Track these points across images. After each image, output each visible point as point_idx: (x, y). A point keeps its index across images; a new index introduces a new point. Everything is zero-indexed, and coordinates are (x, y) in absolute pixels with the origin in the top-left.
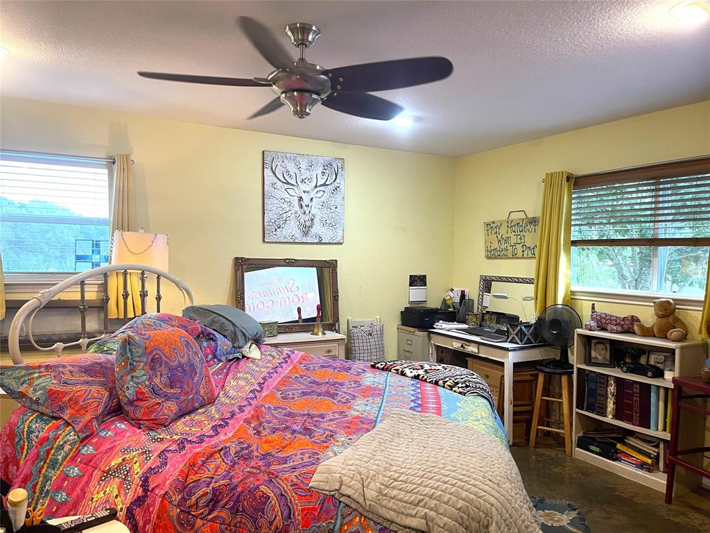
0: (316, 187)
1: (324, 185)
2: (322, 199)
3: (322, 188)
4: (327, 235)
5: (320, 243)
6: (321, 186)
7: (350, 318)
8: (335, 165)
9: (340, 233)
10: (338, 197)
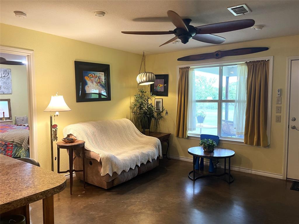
0: (1, 77)
1: (4, 77)
2: (4, 81)
3: (3, 78)
4: (6, 91)
5: (4, 94)
6: (3, 77)
7: (16, 116)
8: (8, 71)
9: (11, 91)
10: (10, 80)
